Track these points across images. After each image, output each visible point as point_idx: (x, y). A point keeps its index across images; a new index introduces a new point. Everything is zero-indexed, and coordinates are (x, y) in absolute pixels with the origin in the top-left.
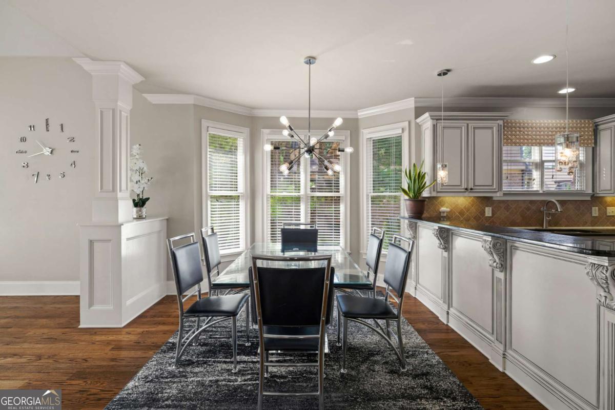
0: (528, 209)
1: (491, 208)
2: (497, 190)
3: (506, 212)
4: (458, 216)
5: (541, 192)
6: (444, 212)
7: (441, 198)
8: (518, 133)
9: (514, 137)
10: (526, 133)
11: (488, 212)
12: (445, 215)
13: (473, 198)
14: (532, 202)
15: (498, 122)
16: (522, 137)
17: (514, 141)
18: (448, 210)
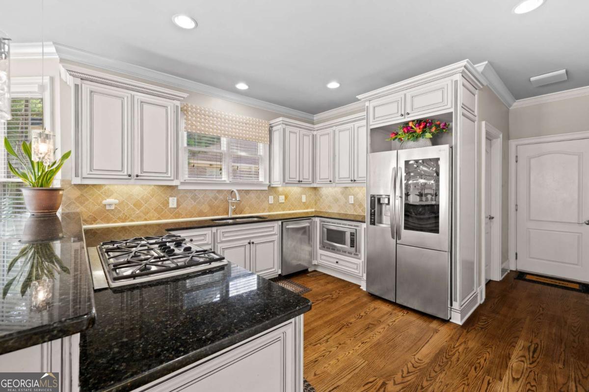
0: (216, 198)
1: (175, 198)
2: (172, 178)
3: (193, 202)
4: (133, 209)
5: (228, 182)
6: (110, 205)
7: (106, 187)
8: (203, 120)
9: (199, 124)
10: (211, 122)
11: (173, 202)
12: (113, 207)
13: (153, 187)
14: (219, 191)
15: (175, 102)
16: (207, 125)
17: (199, 128)
18: (117, 201)
